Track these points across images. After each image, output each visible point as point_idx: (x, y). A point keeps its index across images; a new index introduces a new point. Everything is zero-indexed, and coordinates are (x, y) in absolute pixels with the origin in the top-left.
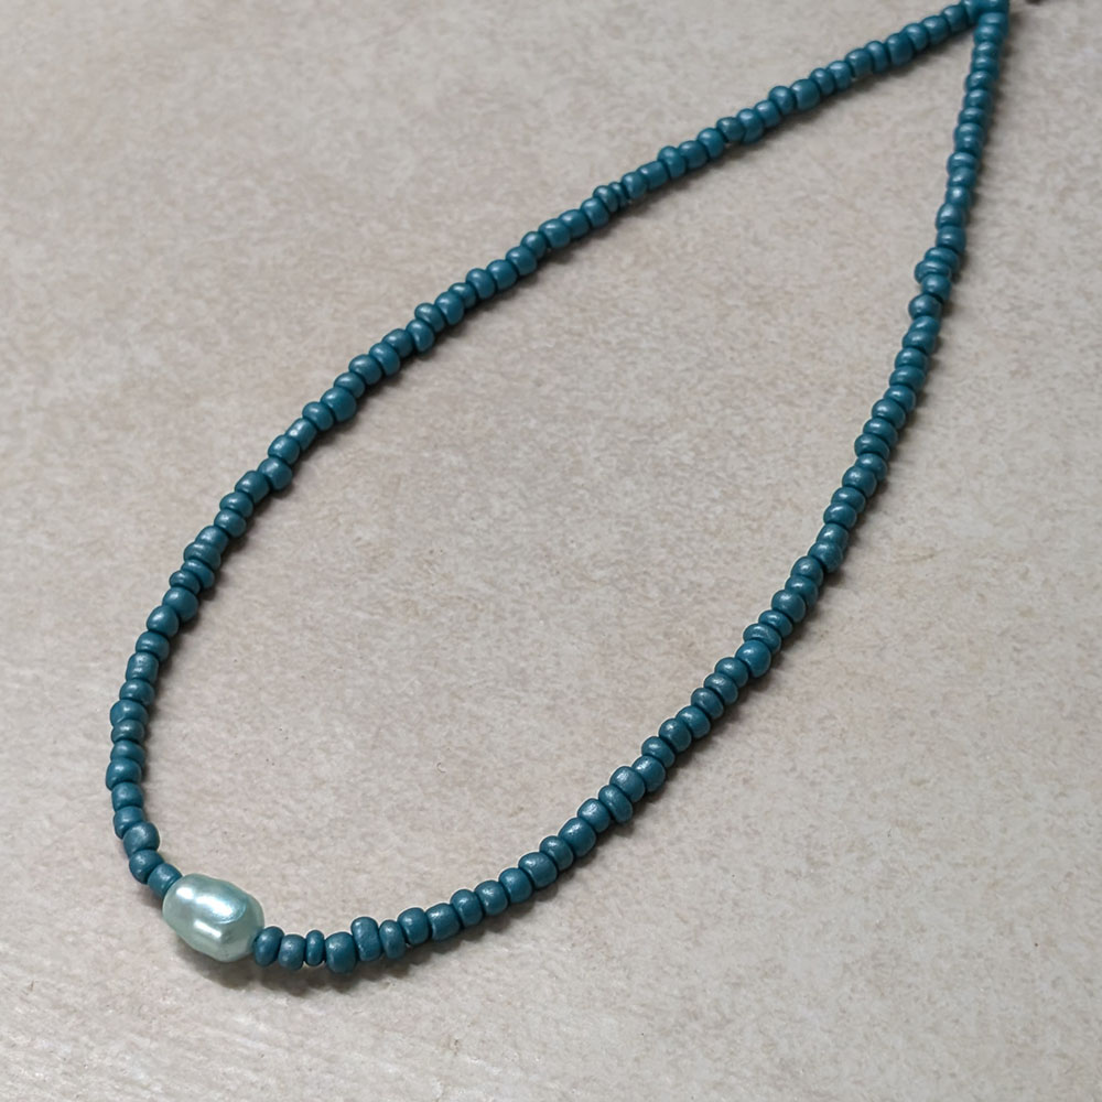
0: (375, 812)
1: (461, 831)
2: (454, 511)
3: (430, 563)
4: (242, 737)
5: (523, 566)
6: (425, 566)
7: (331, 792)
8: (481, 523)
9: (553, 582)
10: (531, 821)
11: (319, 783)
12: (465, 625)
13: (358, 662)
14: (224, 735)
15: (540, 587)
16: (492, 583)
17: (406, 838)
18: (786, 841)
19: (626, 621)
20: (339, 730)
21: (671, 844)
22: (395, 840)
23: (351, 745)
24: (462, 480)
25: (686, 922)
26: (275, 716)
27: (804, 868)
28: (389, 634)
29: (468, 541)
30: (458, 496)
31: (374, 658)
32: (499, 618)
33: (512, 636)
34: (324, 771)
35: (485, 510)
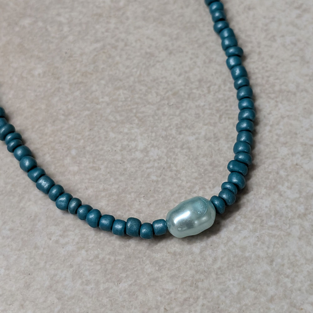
0: (173, 138)
1: (204, 113)
2: (53, 35)
3: (70, 56)
4: (102, 167)
5: (98, 27)
6: (71, 59)
7: (153, 149)
8: (66, 29)
9: (113, 21)
10: (216, 87)
11: (145, 151)
12: (110, 60)
13: (99, 107)
14: (96, 173)
15: (112, 26)
16: (97, 41)
17: (194, 134)
18: (284, 11)
19: (150, 7)
20: (126, 130)
21: (259, 47)
22: (191, 138)
23: (136, 130)
24: (40, 24)
25: (296, 61)
26: (102, 149)
27: (298, 12)
28: (94, 88)
29: (71, 38)
30: (47, 30)
31: (101, 100)
32: (115, 47)
33: (127, 48)
34: (141, 146)
35: (61, 24)
